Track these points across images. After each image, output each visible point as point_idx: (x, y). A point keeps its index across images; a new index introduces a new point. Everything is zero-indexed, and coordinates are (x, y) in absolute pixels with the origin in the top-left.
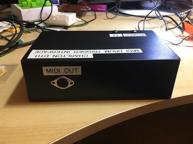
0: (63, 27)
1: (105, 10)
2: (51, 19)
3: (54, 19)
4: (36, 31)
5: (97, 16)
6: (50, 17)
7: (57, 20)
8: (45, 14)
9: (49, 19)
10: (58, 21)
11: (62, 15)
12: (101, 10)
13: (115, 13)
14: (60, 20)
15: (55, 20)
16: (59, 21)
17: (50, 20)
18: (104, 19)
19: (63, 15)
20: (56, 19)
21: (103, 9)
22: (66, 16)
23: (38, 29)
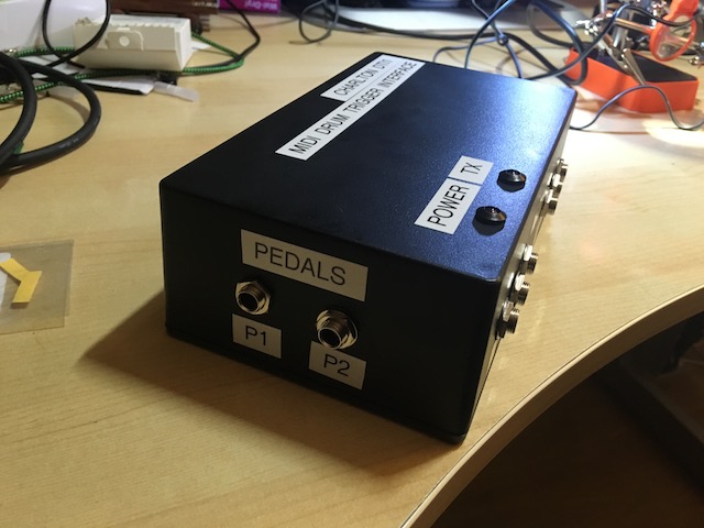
0: (158, 75)
1: (274, 7)
2: (107, 42)
3: (124, 42)
4: (48, 95)
5: (259, 31)
6: (105, 36)
7: (133, 48)
8: (83, 22)
9: (101, 44)
10: (139, 50)
11: (157, 28)
12: (259, 7)
13: (317, 20)
14: (149, 48)
15: (123, 49)
16: (145, 50)
17: (106, 47)
18: (291, 43)
19: (160, 27)
20: (131, 42)
21: (266, 5)
22: (173, 29)
23: (56, 84)
